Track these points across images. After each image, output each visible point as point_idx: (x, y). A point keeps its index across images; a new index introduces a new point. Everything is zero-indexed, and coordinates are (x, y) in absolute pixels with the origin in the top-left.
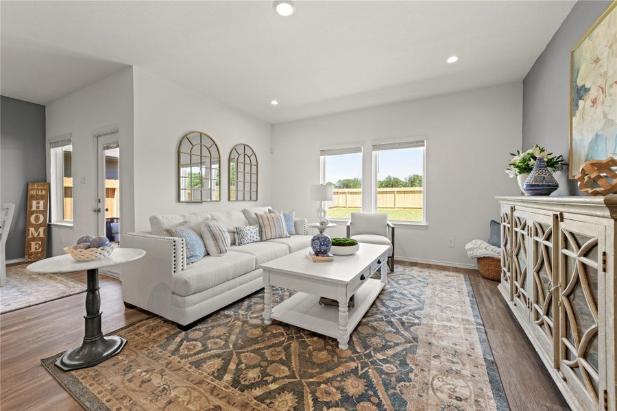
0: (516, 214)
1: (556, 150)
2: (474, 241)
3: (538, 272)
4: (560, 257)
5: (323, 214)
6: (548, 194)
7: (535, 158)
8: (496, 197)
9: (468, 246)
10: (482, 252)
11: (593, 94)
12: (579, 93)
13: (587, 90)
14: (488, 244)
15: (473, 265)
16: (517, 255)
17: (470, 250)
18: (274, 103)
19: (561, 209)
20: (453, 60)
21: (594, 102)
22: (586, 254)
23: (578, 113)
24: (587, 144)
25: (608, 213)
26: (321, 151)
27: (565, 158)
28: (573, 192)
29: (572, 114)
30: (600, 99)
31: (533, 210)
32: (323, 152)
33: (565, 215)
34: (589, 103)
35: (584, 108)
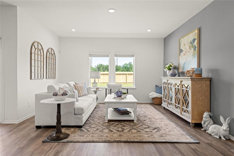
0: (168, 82)
1: (176, 64)
2: (152, 93)
3: (176, 96)
4: (182, 90)
5: (96, 84)
6: (175, 76)
7: (172, 66)
8: (161, 77)
9: (150, 94)
10: (154, 96)
11: (184, 52)
12: (181, 51)
13: (183, 51)
14: (156, 93)
15: (150, 102)
16: (169, 93)
17: (151, 95)
18: (74, 30)
19: (182, 80)
20: (149, 31)
21: (184, 54)
22: (187, 88)
23: (181, 56)
24: (183, 64)
25: (190, 80)
26: (89, 54)
27: (177, 66)
28: (179, 76)
29: (179, 56)
30: (185, 54)
31: (175, 80)
32: (90, 55)
33: (183, 81)
34: (183, 54)
35: (182, 55)
